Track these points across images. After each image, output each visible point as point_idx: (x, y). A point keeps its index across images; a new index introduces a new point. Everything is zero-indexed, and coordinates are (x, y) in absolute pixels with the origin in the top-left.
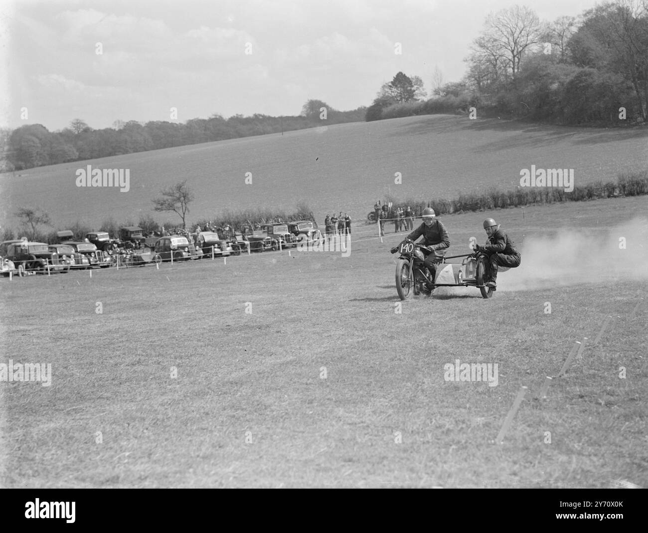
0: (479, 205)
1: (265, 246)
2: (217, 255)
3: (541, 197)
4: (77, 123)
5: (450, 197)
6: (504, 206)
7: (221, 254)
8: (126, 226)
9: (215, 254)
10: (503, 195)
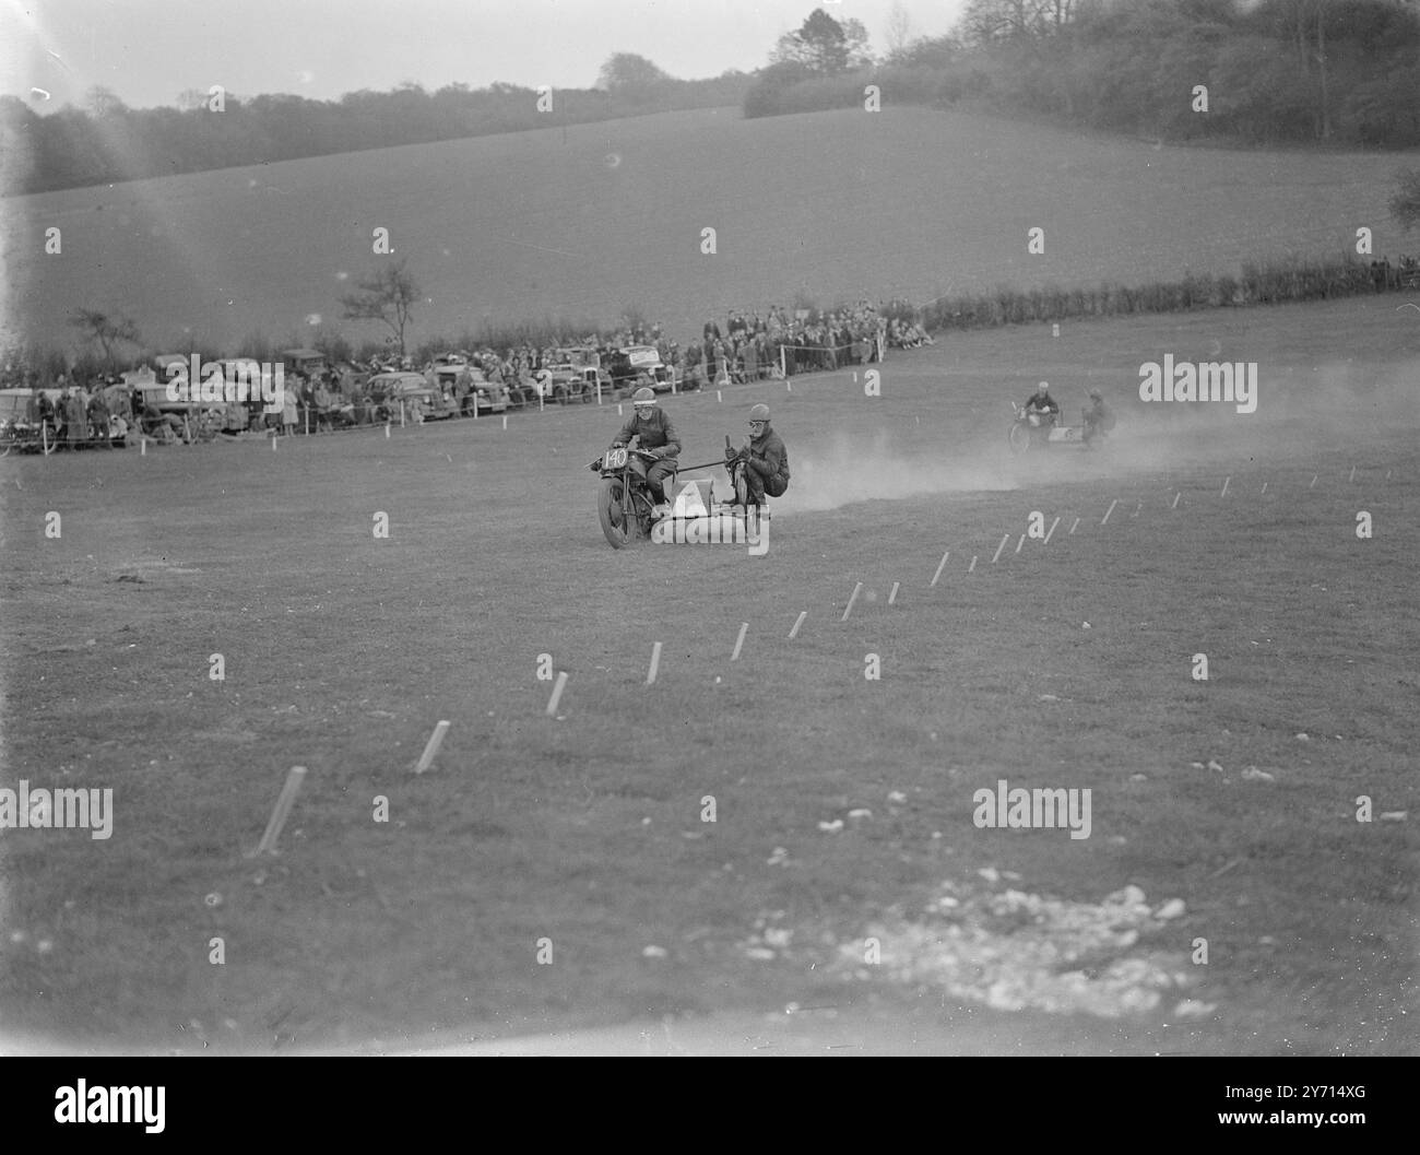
0: (974, 318)
1: (569, 394)
2: (483, 412)
3: (1093, 304)
4: (98, 96)
5: (920, 302)
6: (1021, 319)
7: (490, 409)
8: (287, 348)
9: (479, 409)
10: (1022, 298)
